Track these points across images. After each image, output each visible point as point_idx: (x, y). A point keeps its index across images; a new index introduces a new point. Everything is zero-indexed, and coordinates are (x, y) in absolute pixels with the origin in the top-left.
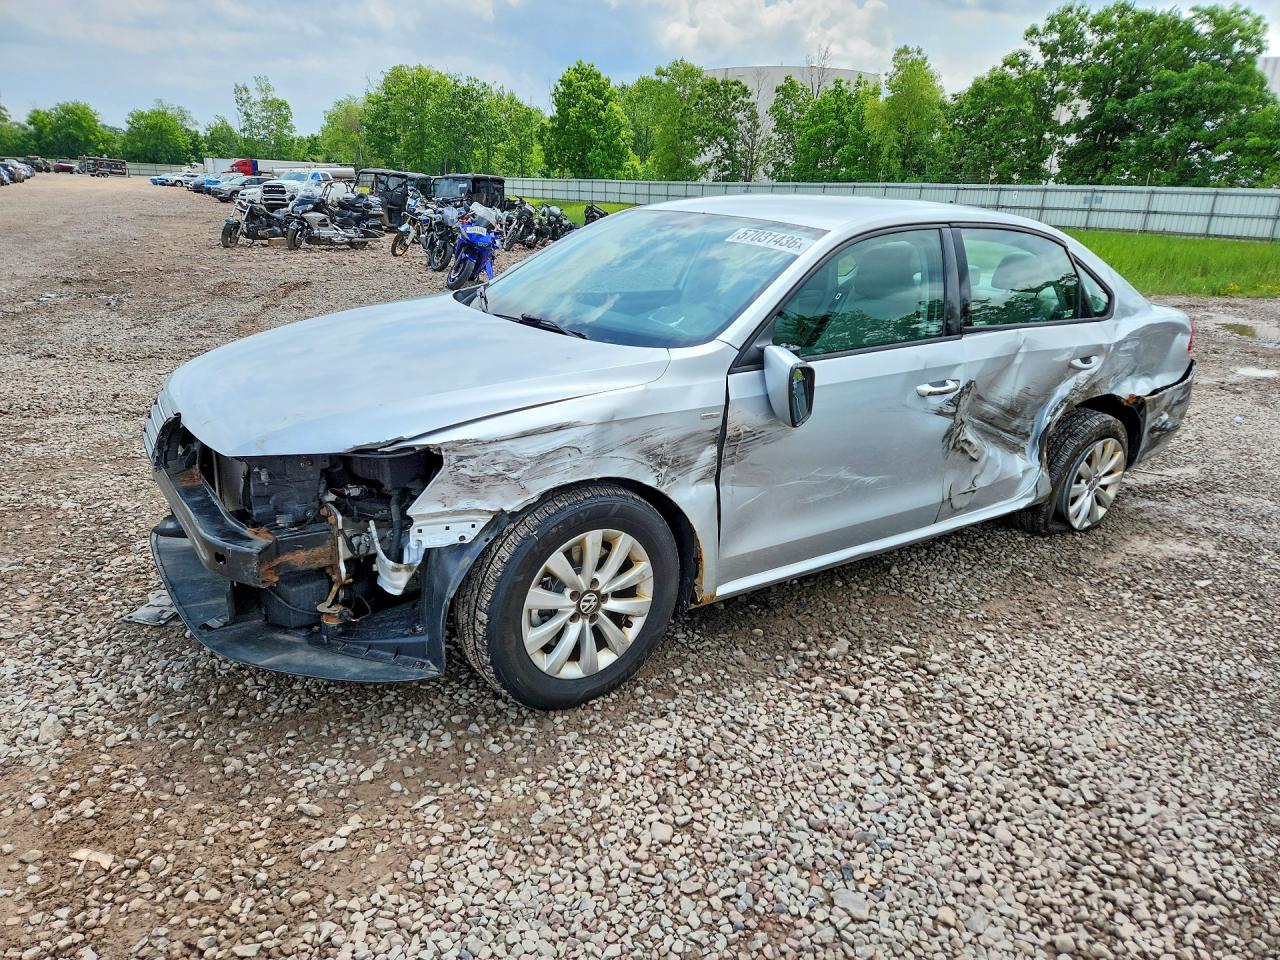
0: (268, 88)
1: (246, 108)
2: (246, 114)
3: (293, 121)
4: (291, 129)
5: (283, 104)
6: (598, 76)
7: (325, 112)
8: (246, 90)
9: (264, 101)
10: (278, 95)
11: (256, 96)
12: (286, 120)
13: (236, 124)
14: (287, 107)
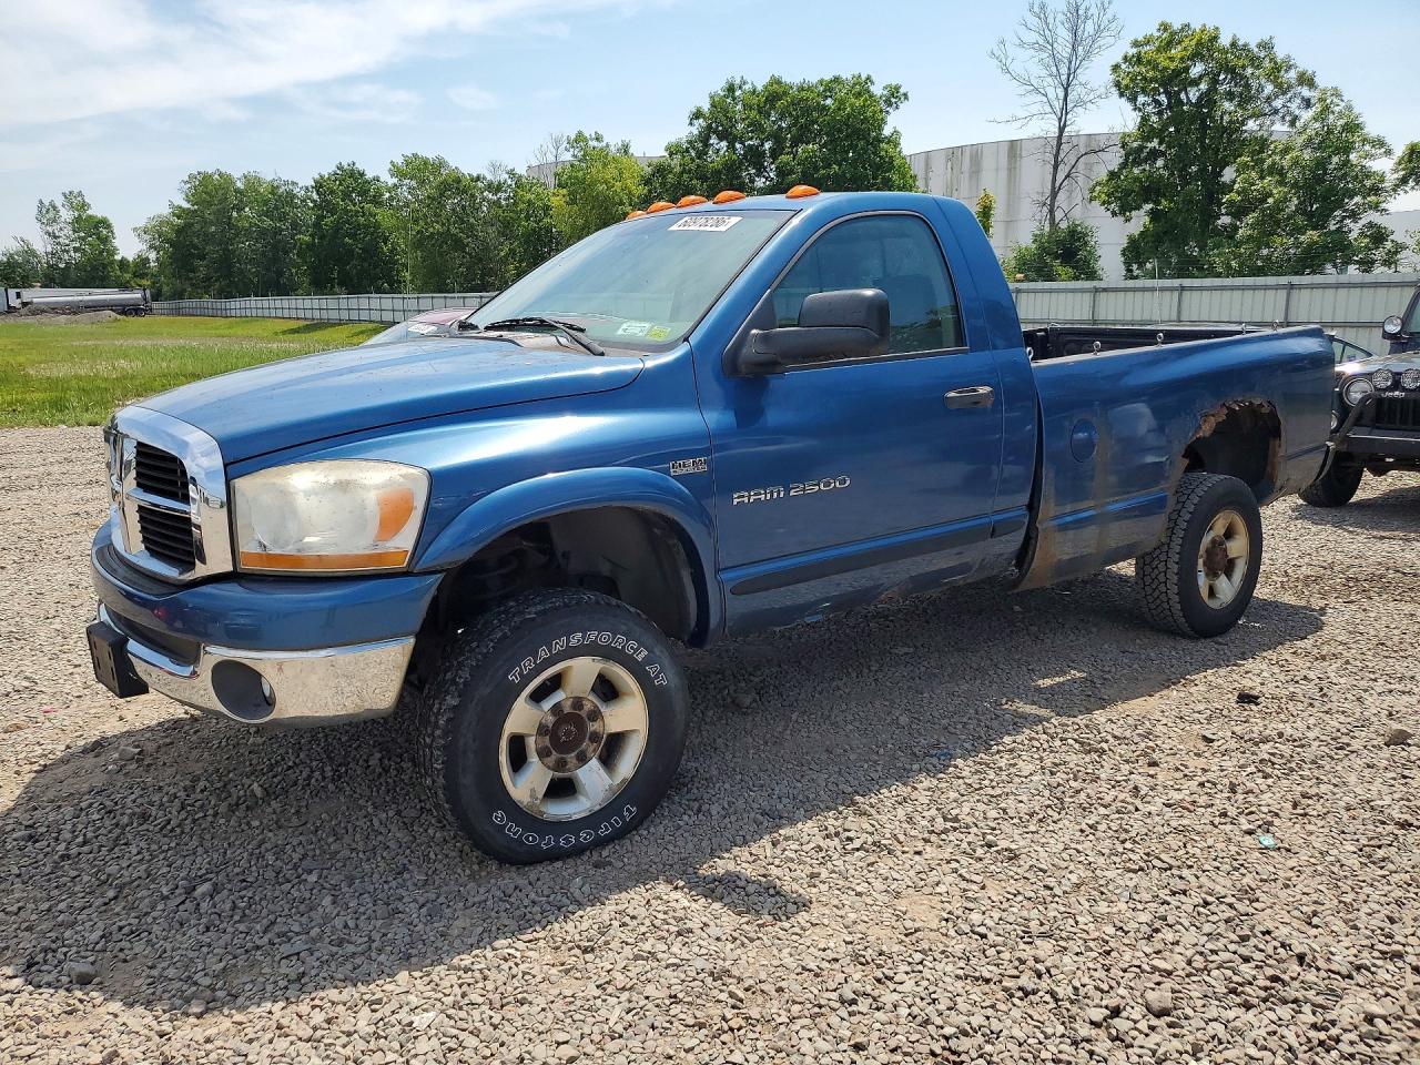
0: (84, 206)
1: (55, 228)
2: (56, 237)
3: (116, 243)
4: (113, 252)
5: (105, 223)
6: (362, 175)
7: (135, 229)
8: (55, 208)
9: (78, 220)
10: (96, 211)
11: (66, 215)
12: (105, 240)
13: (41, 245)
14: (109, 227)
